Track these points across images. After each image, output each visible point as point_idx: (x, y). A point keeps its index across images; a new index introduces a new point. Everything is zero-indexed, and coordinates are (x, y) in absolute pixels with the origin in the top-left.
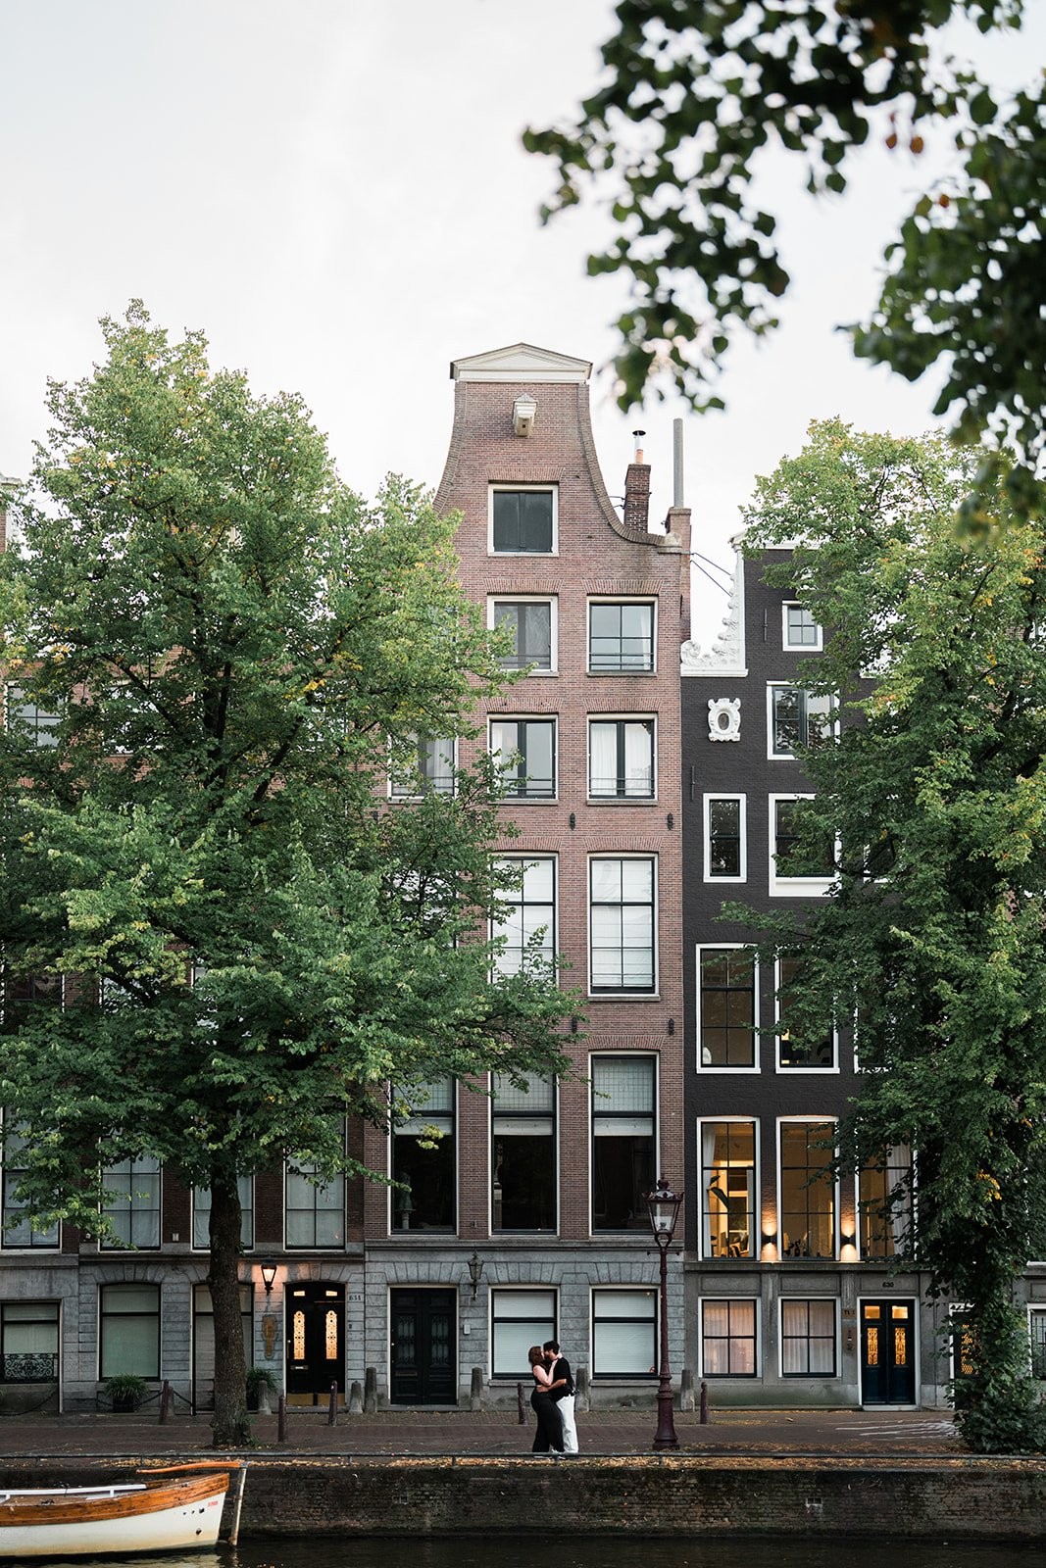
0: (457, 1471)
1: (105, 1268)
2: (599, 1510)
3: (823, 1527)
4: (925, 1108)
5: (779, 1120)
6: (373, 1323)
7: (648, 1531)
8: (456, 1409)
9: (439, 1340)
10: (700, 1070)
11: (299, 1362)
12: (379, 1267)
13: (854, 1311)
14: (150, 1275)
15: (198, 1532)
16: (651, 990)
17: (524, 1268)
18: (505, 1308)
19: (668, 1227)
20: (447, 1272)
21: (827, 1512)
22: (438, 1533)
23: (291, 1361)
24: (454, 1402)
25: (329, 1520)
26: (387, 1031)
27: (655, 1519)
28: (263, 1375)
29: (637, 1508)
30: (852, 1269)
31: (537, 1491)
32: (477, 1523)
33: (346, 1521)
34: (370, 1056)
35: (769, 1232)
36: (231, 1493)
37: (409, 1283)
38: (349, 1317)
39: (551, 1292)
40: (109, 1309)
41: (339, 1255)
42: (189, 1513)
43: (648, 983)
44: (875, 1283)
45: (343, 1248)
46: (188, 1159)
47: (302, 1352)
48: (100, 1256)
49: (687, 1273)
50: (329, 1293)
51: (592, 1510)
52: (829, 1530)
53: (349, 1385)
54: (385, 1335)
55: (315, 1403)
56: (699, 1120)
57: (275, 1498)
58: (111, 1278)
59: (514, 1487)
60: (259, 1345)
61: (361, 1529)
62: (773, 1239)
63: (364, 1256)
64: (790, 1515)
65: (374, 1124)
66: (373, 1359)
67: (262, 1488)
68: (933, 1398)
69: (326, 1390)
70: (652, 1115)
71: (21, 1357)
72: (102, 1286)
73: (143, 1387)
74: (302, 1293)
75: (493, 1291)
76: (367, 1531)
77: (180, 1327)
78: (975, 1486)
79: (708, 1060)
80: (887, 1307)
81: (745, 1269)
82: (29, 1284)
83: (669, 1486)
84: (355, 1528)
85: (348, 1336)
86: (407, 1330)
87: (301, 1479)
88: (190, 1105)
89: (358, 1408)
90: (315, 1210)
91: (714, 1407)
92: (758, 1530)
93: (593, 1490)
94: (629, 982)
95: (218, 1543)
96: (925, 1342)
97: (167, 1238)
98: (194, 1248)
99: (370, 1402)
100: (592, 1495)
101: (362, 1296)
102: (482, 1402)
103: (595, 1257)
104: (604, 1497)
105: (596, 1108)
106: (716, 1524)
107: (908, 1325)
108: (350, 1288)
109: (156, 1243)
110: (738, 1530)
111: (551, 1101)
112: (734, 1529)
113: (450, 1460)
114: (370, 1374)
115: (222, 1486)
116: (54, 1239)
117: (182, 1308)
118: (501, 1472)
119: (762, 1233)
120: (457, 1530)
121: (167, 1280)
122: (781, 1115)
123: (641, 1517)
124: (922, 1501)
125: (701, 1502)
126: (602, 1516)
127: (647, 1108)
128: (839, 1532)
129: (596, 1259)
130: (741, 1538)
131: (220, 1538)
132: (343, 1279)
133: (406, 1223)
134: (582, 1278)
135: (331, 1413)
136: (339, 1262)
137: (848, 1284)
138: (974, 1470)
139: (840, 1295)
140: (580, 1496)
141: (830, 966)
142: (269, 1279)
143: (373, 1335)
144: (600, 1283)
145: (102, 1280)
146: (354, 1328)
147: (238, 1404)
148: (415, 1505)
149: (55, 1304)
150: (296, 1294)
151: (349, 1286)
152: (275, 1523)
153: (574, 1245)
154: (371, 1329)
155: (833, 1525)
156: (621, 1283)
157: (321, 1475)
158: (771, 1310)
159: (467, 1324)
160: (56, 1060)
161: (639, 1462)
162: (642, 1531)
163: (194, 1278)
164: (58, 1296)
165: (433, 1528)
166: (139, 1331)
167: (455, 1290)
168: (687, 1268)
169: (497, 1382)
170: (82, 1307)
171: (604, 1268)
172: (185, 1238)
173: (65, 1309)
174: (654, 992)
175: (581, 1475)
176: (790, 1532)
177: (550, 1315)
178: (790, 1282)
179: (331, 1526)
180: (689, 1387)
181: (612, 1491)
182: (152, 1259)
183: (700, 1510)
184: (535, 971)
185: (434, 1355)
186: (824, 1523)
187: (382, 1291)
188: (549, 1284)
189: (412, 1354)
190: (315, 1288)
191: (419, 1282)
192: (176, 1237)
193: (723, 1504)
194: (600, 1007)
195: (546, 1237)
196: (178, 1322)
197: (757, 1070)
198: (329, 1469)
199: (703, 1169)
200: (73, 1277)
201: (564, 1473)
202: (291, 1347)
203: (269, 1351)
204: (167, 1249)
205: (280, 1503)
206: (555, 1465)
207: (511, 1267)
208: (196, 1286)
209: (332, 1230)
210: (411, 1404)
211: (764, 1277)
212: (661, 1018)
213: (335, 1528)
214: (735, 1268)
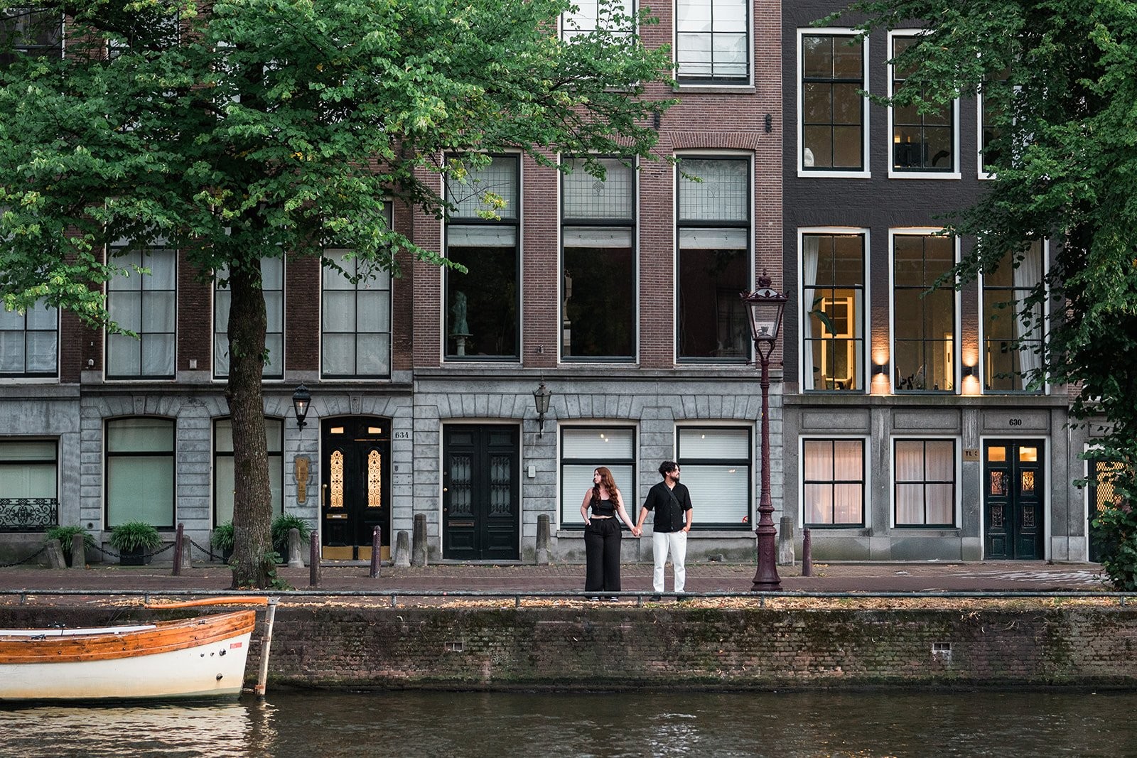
0: (521, 613)
1: (111, 400)
2: (689, 658)
3: (951, 676)
4: (1077, 179)
5: (892, 232)
6: (423, 465)
7: (747, 682)
8: (520, 563)
9: (500, 485)
10: (801, 173)
11: (337, 510)
12: (430, 400)
13: (977, 453)
14: (164, 407)
15: (219, 678)
16: (745, 80)
17: (598, 401)
18: (577, 447)
19: (770, 333)
20: (509, 405)
21: (956, 659)
22: (497, 686)
23: (327, 509)
24: (516, 555)
25: (370, 670)
26: (441, 77)
27: (757, 669)
28: (294, 523)
29: (734, 656)
30: (975, 403)
31: (616, 636)
32: (545, 674)
33: (390, 672)
34: (419, 103)
35: (880, 361)
36: (258, 634)
37: (464, 417)
38: (395, 457)
39: (629, 429)
40: (116, 446)
41: (384, 385)
42: (207, 655)
43: (742, 72)
44: (998, 421)
45: (388, 377)
46: (199, 230)
47: (341, 498)
48: (105, 386)
49: (786, 407)
50: (372, 430)
51: (681, 659)
52: (958, 679)
53: (394, 536)
54: (437, 478)
55: (356, 556)
56: (800, 231)
57: (305, 644)
58: (118, 411)
59: (589, 631)
60: (291, 490)
61: (407, 681)
62: (883, 369)
63: (412, 386)
64: (914, 663)
65: (424, 207)
66: (423, 506)
67: (289, 632)
68: (1064, 551)
69: (367, 540)
70: (746, 225)
71: (14, 502)
72: (108, 422)
73: (155, 537)
74: (340, 430)
75: (562, 427)
76: (415, 683)
77: (198, 468)
78: (1128, 627)
79: (810, 162)
80: (1012, 447)
81: (852, 402)
82: (23, 417)
83: (772, 630)
84: (400, 679)
85: (394, 479)
86: (462, 473)
87: (335, 622)
88: (202, 168)
89: (404, 560)
90: (356, 333)
91: (816, 561)
92: (876, 681)
93: (683, 635)
94: (719, 71)
95: (243, 692)
96: (1058, 488)
97: (183, 365)
98: (215, 378)
99: (420, 554)
100: (682, 641)
101: (410, 433)
102: (549, 555)
103: (681, 388)
104: (695, 643)
105: (682, 217)
106: (828, 673)
107: (1037, 469)
108: (396, 424)
109: (170, 371)
110: (853, 681)
111: (630, 209)
112: (848, 680)
113: (514, 602)
114: (419, 521)
115: (246, 625)
116: (51, 366)
117: (200, 447)
118: (574, 615)
119: (872, 362)
120: (521, 681)
121: (183, 414)
122: (894, 226)
123: (739, 667)
124: (1067, 645)
125: (809, 648)
126: (693, 666)
127: (739, 216)
128: (970, 681)
129: (682, 391)
130: (855, 688)
131: (244, 686)
132: (388, 413)
133: (461, 351)
134: (665, 413)
135: (373, 567)
136: (383, 394)
137: (970, 421)
138: (1126, 610)
139: (961, 434)
140: (668, 641)
141: (962, 21)
142: (301, 412)
143: (423, 478)
144: (686, 419)
145: (107, 414)
146: (400, 470)
147: (261, 538)
148: (471, 652)
149: (54, 441)
150: (334, 431)
151: (395, 421)
152: (305, 672)
153: (656, 374)
154: (420, 471)
155: (963, 674)
156: (709, 419)
157: (359, 617)
158: (882, 451)
159: (533, 465)
160: (38, 108)
161: (737, 604)
162: (741, 682)
163: (214, 412)
164: (57, 432)
165: (493, 680)
166: (153, 474)
167: (518, 426)
168: (786, 401)
169: (566, 534)
170: (84, 445)
171: (691, 401)
172: (204, 365)
173: (65, 446)
174: (748, 83)
175: (667, 618)
176: (912, 682)
177: (628, 455)
178: (904, 419)
179: (372, 676)
180: (788, 538)
181: (704, 636)
182: (168, 390)
183: (808, 658)
184: (616, 28)
185: (494, 502)
186: (952, 670)
187: (433, 428)
188: (628, 419)
189: (468, 501)
190: (356, 424)
191: (476, 417)
192: (193, 364)
193: (836, 651)
194: (687, 99)
195: (624, 366)
196: (197, 462)
197: (866, 174)
198: (369, 610)
199: (805, 287)
200: (74, 410)
201: (649, 615)
202: (327, 492)
203: (302, 496)
204: (183, 377)
205: (310, 650)
206: (638, 606)
207: (584, 400)
208: (215, 420)
209: (374, 359)
210: (466, 559)
211: (875, 413)
212: (756, 112)
213: (377, 678)
214: (841, 402)
